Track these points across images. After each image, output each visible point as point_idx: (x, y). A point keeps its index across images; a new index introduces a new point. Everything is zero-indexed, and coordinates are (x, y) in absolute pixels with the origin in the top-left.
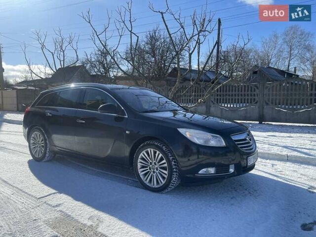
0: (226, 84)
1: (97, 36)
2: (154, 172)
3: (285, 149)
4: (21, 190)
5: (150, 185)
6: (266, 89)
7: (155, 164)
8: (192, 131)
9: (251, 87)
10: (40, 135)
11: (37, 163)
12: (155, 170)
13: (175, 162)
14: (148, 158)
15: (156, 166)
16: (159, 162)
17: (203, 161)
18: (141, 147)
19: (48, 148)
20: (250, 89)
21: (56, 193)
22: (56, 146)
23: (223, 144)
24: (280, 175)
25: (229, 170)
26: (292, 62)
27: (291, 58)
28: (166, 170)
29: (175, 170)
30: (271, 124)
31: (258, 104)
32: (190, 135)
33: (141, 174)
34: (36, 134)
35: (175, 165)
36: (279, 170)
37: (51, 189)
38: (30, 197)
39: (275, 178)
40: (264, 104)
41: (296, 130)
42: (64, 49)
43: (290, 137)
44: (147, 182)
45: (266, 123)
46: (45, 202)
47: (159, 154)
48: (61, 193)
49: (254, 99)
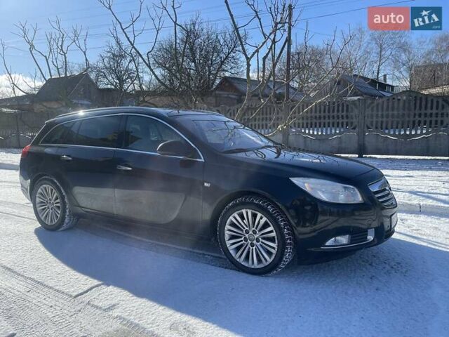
0: (320, 102)
1: (123, 30)
2: (252, 245)
3: (414, 196)
4: (41, 284)
5: (246, 265)
6: (368, 108)
7: (254, 232)
8: (312, 180)
9: (347, 106)
10: (52, 190)
11: (49, 232)
12: (255, 242)
13: (288, 229)
14: (243, 224)
15: (256, 236)
16: (261, 230)
17: (328, 225)
18: (230, 207)
19: (67, 211)
20: (345, 108)
21: (99, 285)
22: (81, 207)
23: (359, 198)
24: (419, 236)
25: (366, 238)
26: (383, 68)
27: (381, 62)
28: (274, 241)
29: (289, 241)
30: (375, 158)
31: (357, 129)
32: (312, 189)
33: (231, 249)
34: (44, 188)
35: (289, 234)
36: (414, 228)
37: (90, 279)
38: (60, 295)
39: (415, 241)
40: (366, 128)
41: (412, 165)
42: (65, 50)
43: (410, 177)
44: (241, 260)
45: (368, 156)
46: (89, 303)
47: (261, 218)
48: (109, 285)
49: (352, 123)
